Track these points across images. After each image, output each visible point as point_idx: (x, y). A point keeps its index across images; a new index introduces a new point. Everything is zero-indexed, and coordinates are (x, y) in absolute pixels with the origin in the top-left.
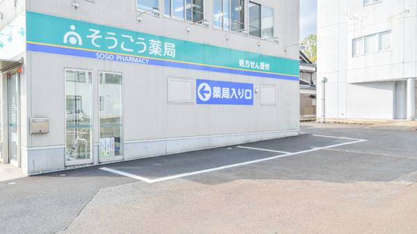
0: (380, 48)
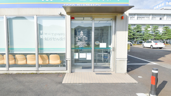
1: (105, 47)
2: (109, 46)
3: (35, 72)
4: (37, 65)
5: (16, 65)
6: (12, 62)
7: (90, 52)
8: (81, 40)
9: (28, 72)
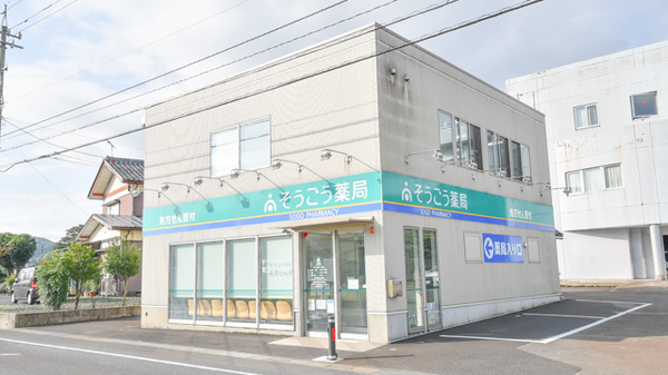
0: (607, 186)
1: (357, 287)
2: (364, 286)
3: (255, 331)
4: (257, 320)
5: (236, 319)
6: (231, 313)
7: (331, 297)
8: (317, 274)
9: (247, 331)
